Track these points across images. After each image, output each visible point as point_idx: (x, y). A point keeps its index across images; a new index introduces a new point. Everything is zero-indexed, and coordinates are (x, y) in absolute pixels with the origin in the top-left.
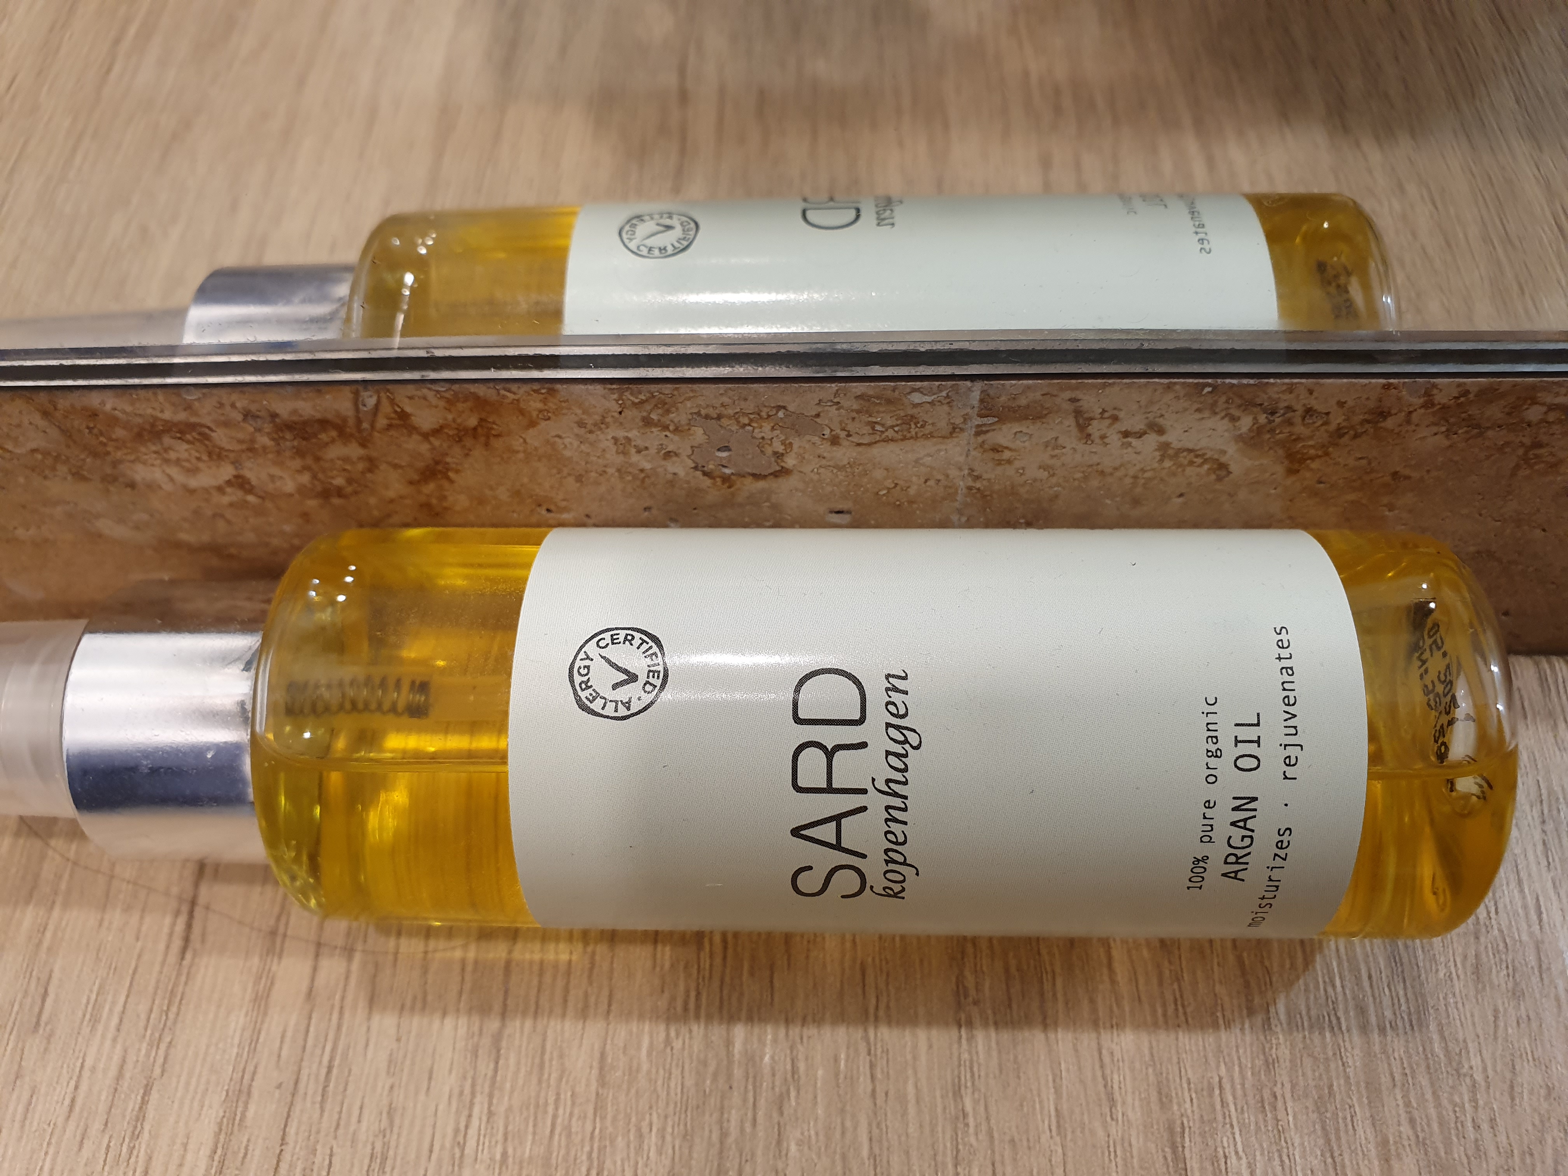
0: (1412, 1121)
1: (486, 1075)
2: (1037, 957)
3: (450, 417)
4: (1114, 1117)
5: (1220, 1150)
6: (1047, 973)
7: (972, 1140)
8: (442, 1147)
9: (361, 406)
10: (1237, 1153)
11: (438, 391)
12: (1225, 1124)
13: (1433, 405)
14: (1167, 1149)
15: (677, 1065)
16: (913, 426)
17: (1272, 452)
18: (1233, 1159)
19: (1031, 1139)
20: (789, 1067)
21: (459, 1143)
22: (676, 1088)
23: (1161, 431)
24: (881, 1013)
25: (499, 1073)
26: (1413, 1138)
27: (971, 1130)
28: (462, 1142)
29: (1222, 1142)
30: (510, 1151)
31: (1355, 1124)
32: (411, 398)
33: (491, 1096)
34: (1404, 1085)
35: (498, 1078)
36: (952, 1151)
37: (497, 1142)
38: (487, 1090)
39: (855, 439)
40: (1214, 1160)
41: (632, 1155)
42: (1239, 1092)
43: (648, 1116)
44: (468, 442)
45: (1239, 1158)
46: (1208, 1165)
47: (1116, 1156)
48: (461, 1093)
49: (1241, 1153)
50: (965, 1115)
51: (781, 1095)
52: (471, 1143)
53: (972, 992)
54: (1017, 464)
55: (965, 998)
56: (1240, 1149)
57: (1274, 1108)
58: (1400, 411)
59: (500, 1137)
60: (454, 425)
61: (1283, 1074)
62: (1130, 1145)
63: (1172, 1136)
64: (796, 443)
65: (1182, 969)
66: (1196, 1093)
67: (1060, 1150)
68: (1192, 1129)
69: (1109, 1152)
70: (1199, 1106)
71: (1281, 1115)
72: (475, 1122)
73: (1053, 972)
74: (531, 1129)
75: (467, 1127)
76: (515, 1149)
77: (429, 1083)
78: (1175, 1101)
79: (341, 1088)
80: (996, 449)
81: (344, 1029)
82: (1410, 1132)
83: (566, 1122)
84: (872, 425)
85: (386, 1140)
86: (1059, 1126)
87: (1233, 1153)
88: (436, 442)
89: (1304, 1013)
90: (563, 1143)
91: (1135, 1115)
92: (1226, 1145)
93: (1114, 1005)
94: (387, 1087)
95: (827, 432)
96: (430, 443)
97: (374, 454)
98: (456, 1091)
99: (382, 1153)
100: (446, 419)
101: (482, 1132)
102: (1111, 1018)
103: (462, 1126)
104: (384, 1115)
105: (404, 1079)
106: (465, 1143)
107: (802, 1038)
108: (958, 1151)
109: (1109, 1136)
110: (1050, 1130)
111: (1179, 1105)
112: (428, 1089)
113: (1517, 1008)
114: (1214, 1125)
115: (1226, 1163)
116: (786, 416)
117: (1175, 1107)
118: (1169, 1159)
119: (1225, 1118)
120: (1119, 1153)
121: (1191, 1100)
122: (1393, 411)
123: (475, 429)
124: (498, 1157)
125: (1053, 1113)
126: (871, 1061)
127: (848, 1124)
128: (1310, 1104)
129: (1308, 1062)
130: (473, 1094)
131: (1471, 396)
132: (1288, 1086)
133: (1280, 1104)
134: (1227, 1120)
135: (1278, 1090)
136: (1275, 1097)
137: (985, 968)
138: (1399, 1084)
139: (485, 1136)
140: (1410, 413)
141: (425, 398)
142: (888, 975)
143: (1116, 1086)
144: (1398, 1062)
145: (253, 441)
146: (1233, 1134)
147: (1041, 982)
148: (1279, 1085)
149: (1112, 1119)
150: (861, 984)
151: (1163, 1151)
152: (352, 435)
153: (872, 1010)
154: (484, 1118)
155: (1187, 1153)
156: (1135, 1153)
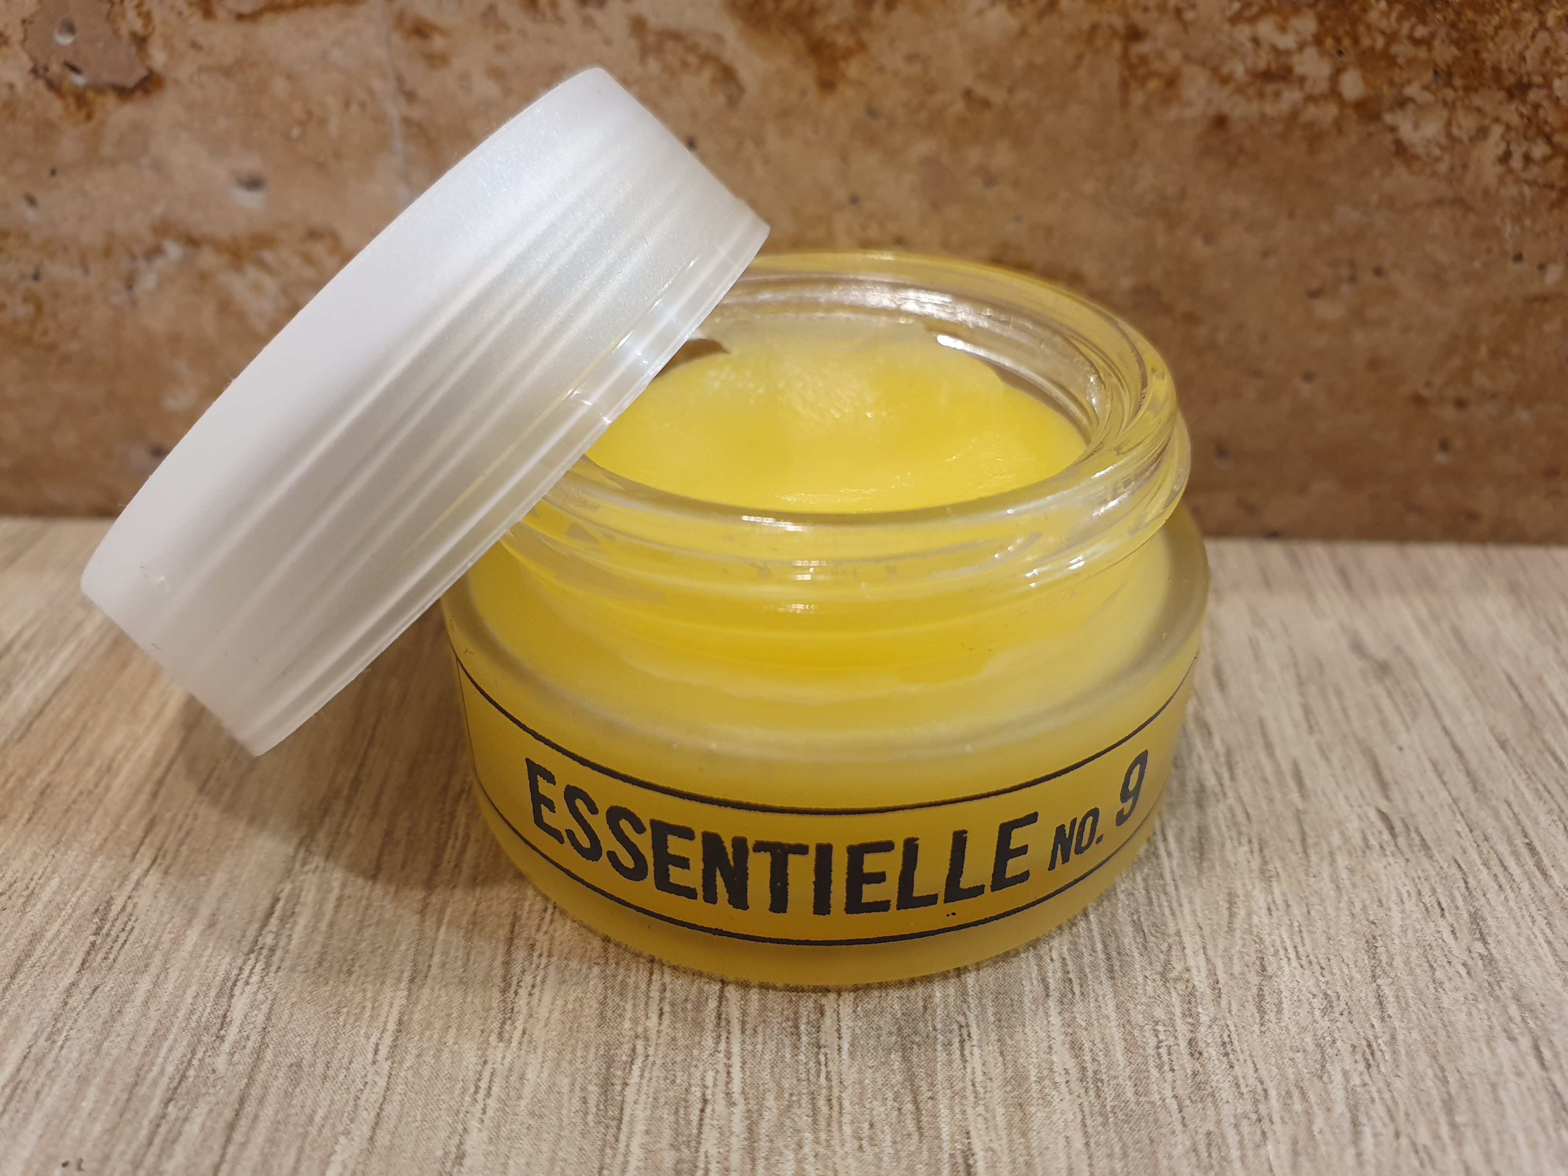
0: (1076, 1048)
4: (506, 1036)
5: (697, 1092)
7: (221, 1062)
10: (728, 1094)
14: (591, 1088)
18: (719, 1106)
19: (335, 1064)
27: (226, 1047)
29: (703, 1077)
31: (967, 1052)
34: (1063, 996)
36: (172, 1079)
40: (680, 1105)
45: (731, 1104)
46: (666, 1114)
47: (488, 1095)
49: (737, 1096)
50: (225, 1023)
56: (736, 1087)
62: (522, 1078)
63: (609, 1068)
66: (672, 1005)
67: (382, 1083)
68: (651, 1059)
69: (477, 1088)
71: (828, 1039)
82: (1071, 1064)
86: (394, 1046)
87: (721, 1096)
92: (709, 1082)
108: (183, 1077)
109: (485, 1062)
110: (376, 1052)
114: (696, 1052)
115: (702, 1111)
117: (627, 1025)
118: (592, 1103)
120: (495, 1089)
138: (1055, 994)
144: (1058, 964)
146: (728, 1066)
149: (501, 1038)
151: (583, 1089)
155: (630, 1092)
156: (527, 1092)
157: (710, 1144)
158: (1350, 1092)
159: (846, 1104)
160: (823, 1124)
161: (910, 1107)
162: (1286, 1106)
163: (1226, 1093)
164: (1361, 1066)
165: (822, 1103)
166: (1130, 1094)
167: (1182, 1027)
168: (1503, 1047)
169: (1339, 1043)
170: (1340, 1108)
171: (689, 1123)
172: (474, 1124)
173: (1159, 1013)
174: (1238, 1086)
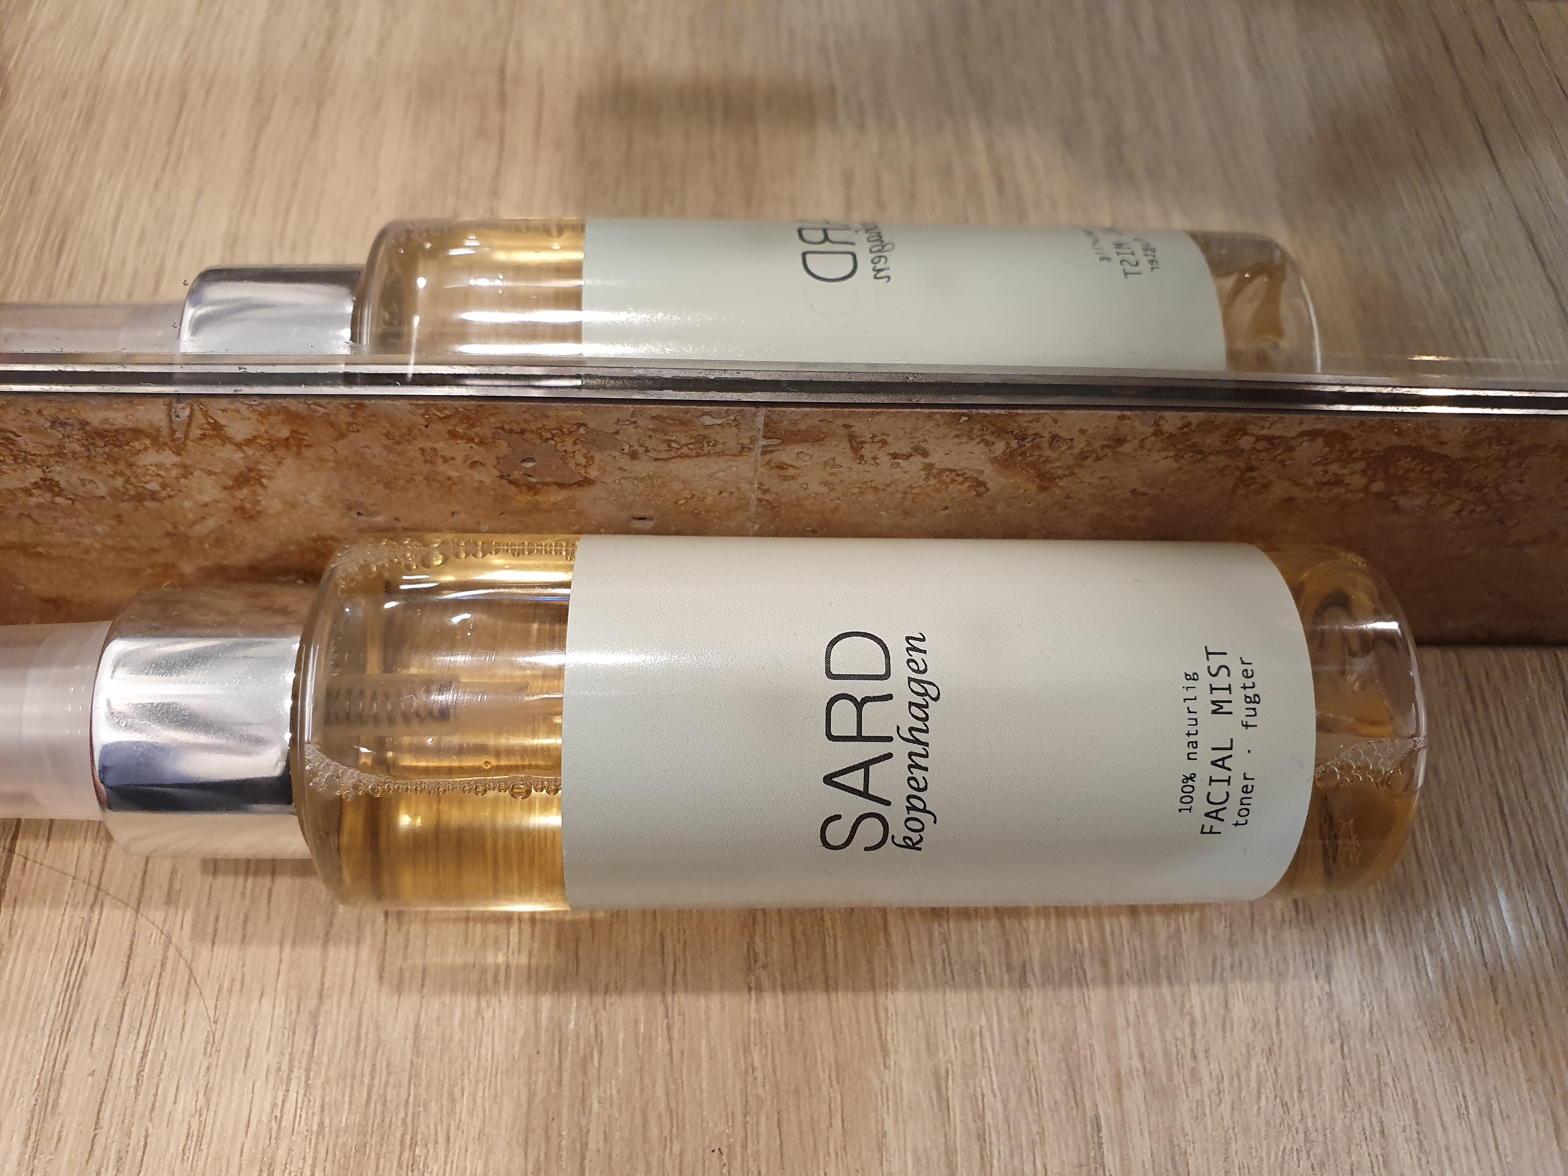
0: (1142, 1055)
1: (303, 1051)
2: (821, 923)
3: (262, 429)
5: (979, 1090)
6: (829, 937)
7: (760, 1091)
8: (260, 1121)
9: (173, 417)
10: (993, 1091)
11: (250, 405)
12: (984, 1067)
13: (1162, 434)
14: (933, 1091)
15: (488, 1034)
16: (706, 445)
17: (1024, 471)
18: (989, 1098)
19: (813, 1087)
20: (592, 1032)
21: (276, 1117)
22: (487, 1055)
23: (925, 454)
24: (678, 978)
25: (316, 1048)
26: (1141, 1070)
27: (759, 1082)
28: (279, 1115)
29: (980, 1082)
30: (327, 1122)
32: (224, 411)
33: (308, 1070)
35: (315, 1053)
36: (741, 1102)
37: (313, 1114)
38: (304, 1063)
39: (653, 454)
40: (973, 1098)
41: (445, 1119)
42: (997, 1038)
43: (460, 1082)
44: (281, 452)
45: (995, 1096)
46: (967, 1103)
47: (888, 1100)
48: (279, 1069)
49: (997, 1091)
50: (754, 1069)
51: (585, 1057)
52: (288, 1116)
53: (762, 957)
54: (801, 480)
55: (755, 963)
56: (996, 1087)
57: (1026, 1050)
58: (1135, 438)
59: (317, 1109)
60: (266, 436)
61: (1035, 1023)
62: (901, 1089)
63: (937, 1080)
64: (598, 457)
65: (949, 931)
66: (959, 1040)
67: (838, 1097)
68: (955, 1073)
70: (962, 1053)
71: (1033, 1057)
72: (292, 1096)
73: (835, 936)
74: (347, 1099)
75: (284, 1101)
76: (331, 1120)
77: (247, 1061)
78: (941, 1048)
79: (157, 1072)
80: (781, 467)
81: (160, 1014)
82: (1139, 1065)
83: (381, 1092)
84: (669, 442)
85: (203, 1118)
86: (838, 1075)
87: (990, 1091)
88: (250, 452)
89: (1055, 966)
90: (378, 1111)
91: (906, 1064)
92: (983, 1085)
93: (889, 965)
94: (204, 1068)
95: (626, 448)
96: (244, 452)
97: (188, 462)
98: (274, 1067)
99: (199, 1131)
100: (258, 431)
101: (299, 1105)
102: (886, 976)
103: (279, 1101)
104: (201, 1095)
105: (222, 1058)
106: (282, 1117)
107: (605, 1005)
108: (747, 1101)
109: (882, 1083)
110: (830, 1079)
111: (945, 1053)
112: (246, 1066)
113: (1232, 954)
114: (975, 1068)
115: (983, 1101)
116: (587, 432)
117: (941, 1054)
118: (934, 1100)
119: (983, 1062)
120: (890, 1096)
121: (955, 1047)
122: (1129, 439)
123: (287, 439)
124: (315, 1128)
125: (833, 1063)
126: (668, 1024)
127: (646, 1080)
128: (1056, 1045)
129: (1057, 1010)
130: (291, 1070)
131: (1193, 427)
132: (1039, 1031)
133: (1032, 1046)
134: (986, 1064)
135: (1030, 1035)
136: (1028, 1041)
137: (773, 934)
139: (301, 1109)
140: (1143, 440)
141: (238, 411)
142: (685, 943)
143: (889, 1038)
144: (1132, 1006)
145: (61, 446)
146: (991, 1076)
147: (824, 946)
148: (1031, 1031)
149: (885, 1067)
150: (660, 953)
151: (929, 1093)
152: (165, 444)
153: (669, 976)
154: (302, 1092)
155: (950, 1093)
156: (905, 1095)
157: (989, 1119)
158: (1259, 1075)
159: (1044, 1092)
160: (1035, 1104)
161: (1071, 1093)
162: (1231, 1084)
163: (1206, 1079)
164: (1265, 1061)
165: (1033, 1092)
166: (1165, 1080)
167: (1188, 1042)
168: (1328, 1047)
169: (1256, 1049)
170: (1254, 1084)
171: (978, 1107)
172: (886, 1116)
173: (1179, 1034)
174: (1211, 1074)
